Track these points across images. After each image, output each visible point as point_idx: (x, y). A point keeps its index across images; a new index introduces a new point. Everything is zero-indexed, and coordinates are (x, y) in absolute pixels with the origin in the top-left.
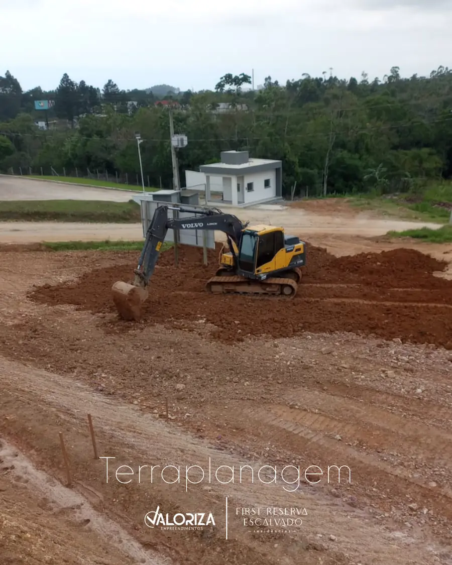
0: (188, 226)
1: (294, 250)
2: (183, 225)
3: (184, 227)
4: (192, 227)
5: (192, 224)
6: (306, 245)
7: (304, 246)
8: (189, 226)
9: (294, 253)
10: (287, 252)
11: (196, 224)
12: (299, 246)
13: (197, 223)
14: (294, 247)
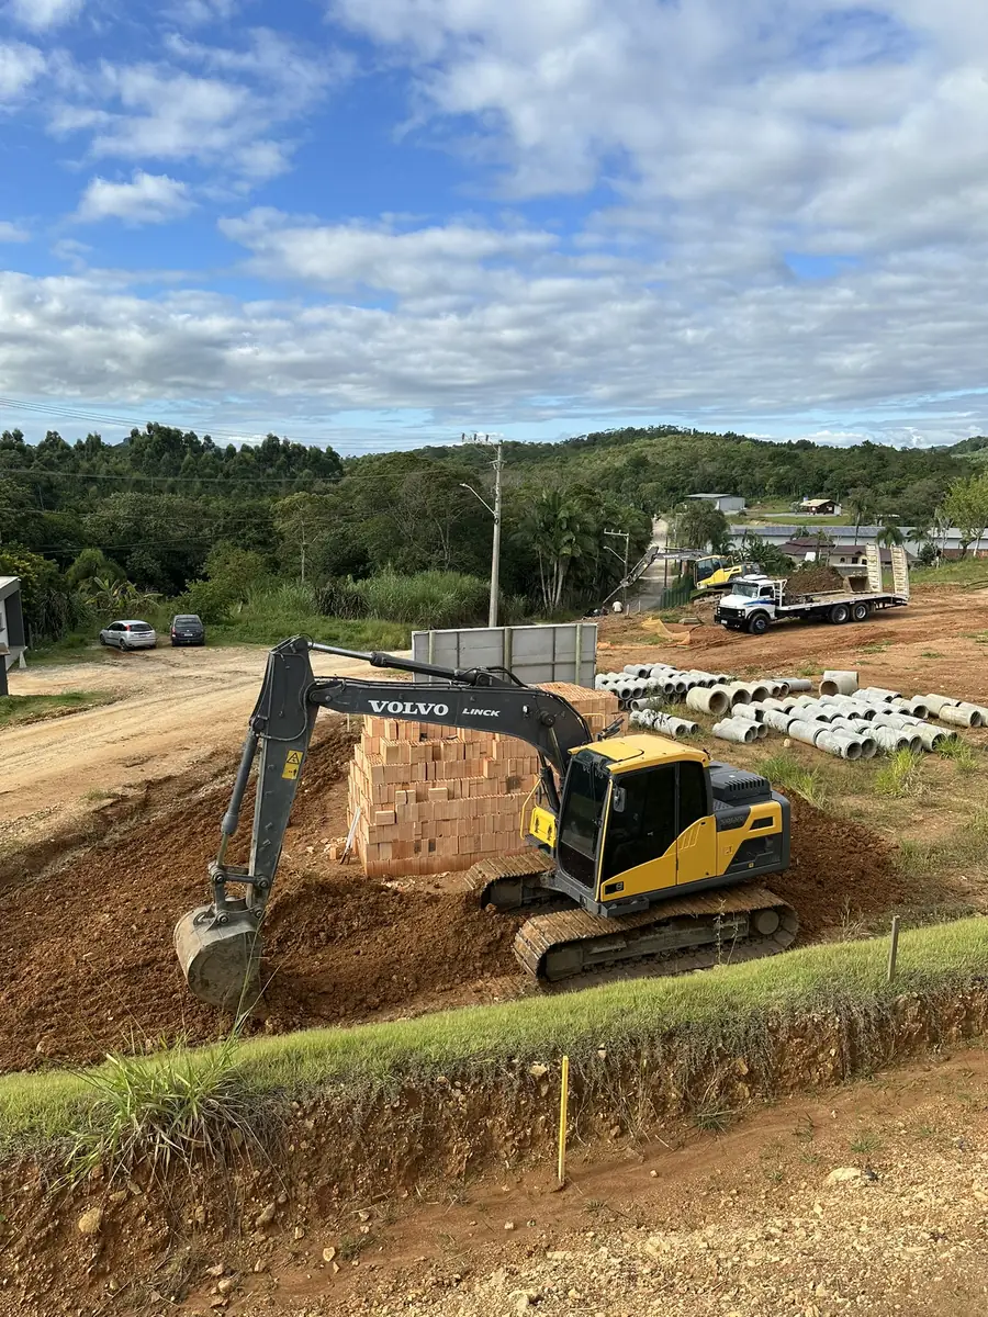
0: (390, 709)
1: (749, 822)
2: (374, 703)
3: (376, 709)
4: (408, 711)
5: (408, 705)
6: (795, 809)
7: (785, 810)
8: (395, 707)
9: (747, 832)
10: (723, 826)
11: (421, 706)
12: (766, 811)
13: (427, 702)
14: (747, 814)
